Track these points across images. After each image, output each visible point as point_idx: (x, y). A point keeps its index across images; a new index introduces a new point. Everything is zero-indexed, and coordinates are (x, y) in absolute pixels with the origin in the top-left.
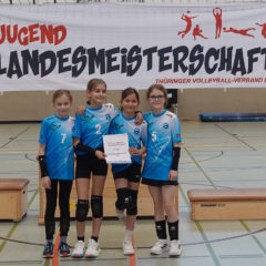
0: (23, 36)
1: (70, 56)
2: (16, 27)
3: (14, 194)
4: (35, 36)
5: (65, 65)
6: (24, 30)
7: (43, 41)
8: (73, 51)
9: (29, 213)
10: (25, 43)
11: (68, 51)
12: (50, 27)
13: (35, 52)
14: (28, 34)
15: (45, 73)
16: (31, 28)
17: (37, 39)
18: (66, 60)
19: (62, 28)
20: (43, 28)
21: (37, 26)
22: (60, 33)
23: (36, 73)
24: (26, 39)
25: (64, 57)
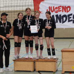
0: (56, 10)
1: (72, 16)
2: (54, 7)
3: (53, 63)
4: (60, 10)
5: (70, 19)
6: (56, 8)
7: (63, 12)
8: (73, 15)
9: (58, 69)
10: (57, 12)
11: (71, 14)
12: (65, 7)
13: (60, 15)
14: (58, 9)
15: (63, 22)
16: (59, 7)
17: (61, 11)
18: (71, 18)
19: (69, 7)
20: (63, 7)
21: (61, 6)
22: (69, 9)
23: (60, 22)
24: (57, 11)
25: (70, 17)
